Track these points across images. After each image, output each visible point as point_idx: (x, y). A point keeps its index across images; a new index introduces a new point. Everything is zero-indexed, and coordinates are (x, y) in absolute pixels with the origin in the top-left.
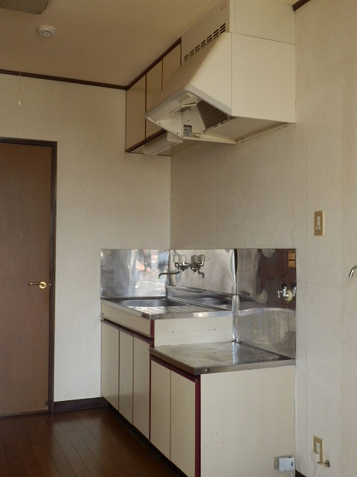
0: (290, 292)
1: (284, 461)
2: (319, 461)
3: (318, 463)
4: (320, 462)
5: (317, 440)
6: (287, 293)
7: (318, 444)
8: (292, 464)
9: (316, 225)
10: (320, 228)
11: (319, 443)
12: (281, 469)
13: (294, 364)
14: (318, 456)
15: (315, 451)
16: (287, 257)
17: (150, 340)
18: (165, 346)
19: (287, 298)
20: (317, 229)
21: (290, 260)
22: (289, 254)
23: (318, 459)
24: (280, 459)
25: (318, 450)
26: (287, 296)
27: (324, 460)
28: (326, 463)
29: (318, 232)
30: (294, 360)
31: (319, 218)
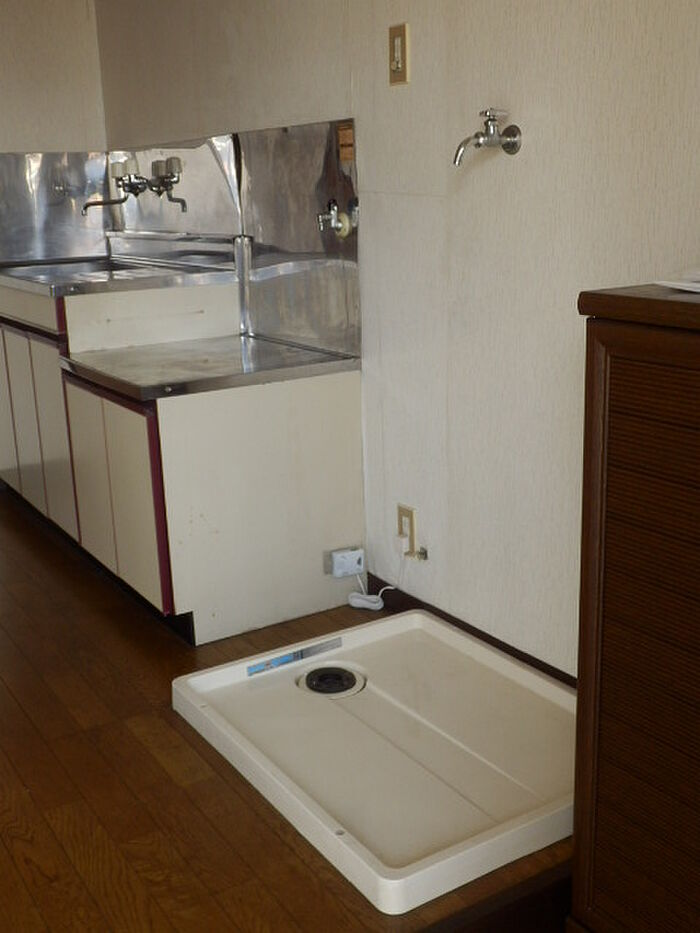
0: (345, 218)
1: (343, 557)
2: (408, 550)
3: (406, 554)
4: (410, 553)
5: (405, 513)
6: (339, 221)
7: (405, 520)
8: (359, 562)
9: (392, 58)
10: (400, 66)
11: (407, 516)
12: (338, 572)
13: (359, 367)
14: (405, 542)
15: (401, 532)
16: (338, 141)
17: (60, 340)
18: (92, 352)
19: (338, 229)
20: (394, 69)
21: (342, 146)
22: (340, 133)
23: (406, 547)
24: (334, 554)
25: (406, 530)
26: (340, 225)
27: (417, 548)
28: (421, 553)
29: (398, 75)
30: (357, 360)
31: (398, 42)
